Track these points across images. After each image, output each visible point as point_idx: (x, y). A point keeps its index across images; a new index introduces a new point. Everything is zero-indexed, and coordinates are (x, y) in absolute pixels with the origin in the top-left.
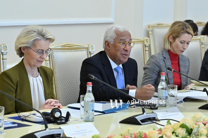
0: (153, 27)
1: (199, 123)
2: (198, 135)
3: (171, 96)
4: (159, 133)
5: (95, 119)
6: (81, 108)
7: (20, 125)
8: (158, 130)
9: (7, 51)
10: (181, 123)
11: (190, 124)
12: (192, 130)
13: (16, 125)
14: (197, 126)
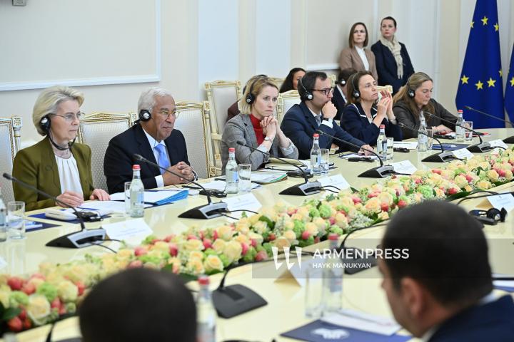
0: (212, 86)
1: (283, 214)
2: (282, 230)
3: (243, 178)
4: (233, 230)
5: (145, 214)
6: (127, 200)
7: (46, 226)
8: (232, 226)
9: (21, 125)
10: (261, 214)
11: (272, 216)
12: (274, 223)
13: (41, 225)
14: (281, 218)
